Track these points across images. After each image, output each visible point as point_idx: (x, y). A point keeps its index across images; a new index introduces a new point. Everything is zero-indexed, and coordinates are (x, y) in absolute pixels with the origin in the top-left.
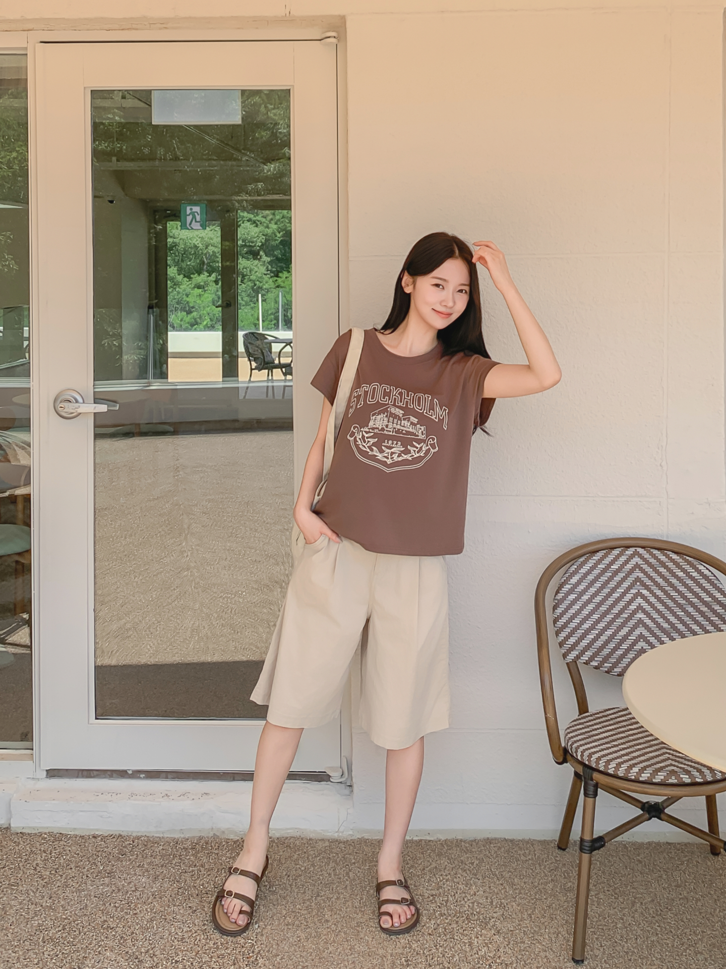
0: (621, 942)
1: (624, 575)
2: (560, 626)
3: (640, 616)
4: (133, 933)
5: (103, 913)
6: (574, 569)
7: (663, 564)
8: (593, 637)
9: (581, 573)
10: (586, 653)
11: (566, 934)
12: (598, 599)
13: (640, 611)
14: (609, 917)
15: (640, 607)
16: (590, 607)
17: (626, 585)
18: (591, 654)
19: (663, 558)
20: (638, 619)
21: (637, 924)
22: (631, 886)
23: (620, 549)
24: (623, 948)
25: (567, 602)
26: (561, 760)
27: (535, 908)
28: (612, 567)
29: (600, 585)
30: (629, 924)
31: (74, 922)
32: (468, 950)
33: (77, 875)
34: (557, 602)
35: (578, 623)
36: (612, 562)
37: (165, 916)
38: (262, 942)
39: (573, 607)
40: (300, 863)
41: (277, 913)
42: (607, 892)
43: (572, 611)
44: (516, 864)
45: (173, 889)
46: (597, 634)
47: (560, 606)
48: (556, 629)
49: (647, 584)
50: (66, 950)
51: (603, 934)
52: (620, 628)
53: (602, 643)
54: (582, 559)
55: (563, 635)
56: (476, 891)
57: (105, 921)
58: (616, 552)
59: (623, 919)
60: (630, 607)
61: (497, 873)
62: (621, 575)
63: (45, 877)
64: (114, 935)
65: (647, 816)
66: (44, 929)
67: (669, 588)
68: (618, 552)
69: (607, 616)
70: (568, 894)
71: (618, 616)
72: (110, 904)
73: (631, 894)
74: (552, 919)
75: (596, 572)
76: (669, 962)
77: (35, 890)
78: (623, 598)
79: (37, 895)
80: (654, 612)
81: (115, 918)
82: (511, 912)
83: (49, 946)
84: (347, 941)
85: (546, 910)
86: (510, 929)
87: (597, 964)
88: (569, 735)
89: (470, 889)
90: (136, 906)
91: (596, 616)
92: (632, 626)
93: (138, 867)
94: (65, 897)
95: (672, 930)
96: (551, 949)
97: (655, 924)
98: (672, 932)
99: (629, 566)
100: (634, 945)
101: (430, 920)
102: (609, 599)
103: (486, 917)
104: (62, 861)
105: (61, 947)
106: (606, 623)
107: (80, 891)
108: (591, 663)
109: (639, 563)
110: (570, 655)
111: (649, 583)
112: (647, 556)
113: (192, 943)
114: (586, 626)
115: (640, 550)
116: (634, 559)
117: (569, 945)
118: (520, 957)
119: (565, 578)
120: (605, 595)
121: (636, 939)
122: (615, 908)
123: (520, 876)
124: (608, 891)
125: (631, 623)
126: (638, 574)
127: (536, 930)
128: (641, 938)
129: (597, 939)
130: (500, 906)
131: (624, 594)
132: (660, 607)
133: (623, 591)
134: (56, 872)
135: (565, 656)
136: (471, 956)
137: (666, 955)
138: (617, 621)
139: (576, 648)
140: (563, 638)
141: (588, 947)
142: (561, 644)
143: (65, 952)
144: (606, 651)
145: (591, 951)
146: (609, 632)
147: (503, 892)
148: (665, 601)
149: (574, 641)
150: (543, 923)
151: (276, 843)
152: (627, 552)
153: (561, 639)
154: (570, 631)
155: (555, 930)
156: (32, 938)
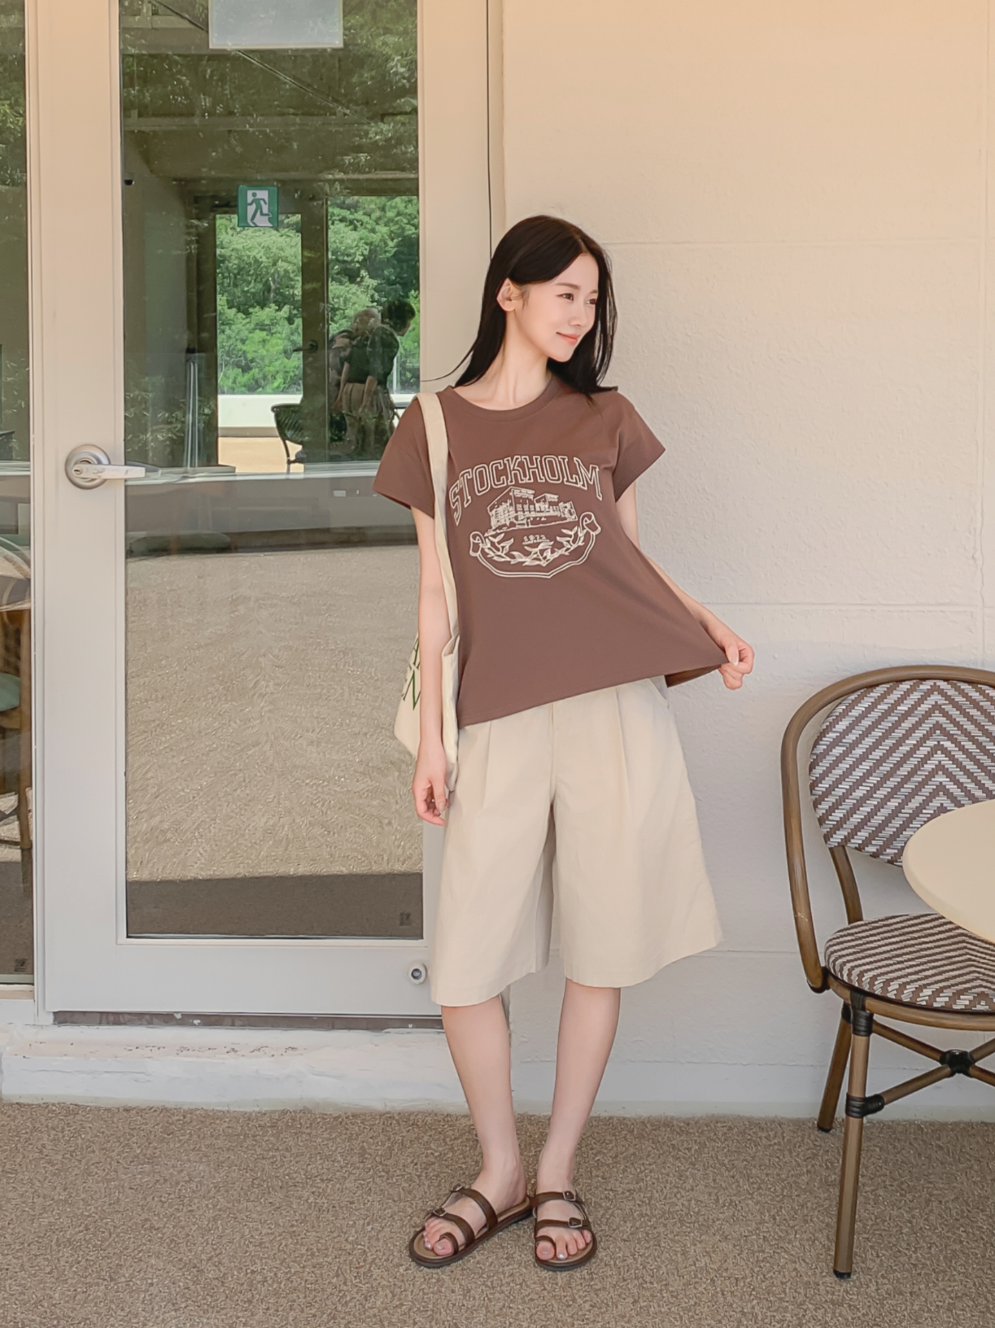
0: (907, 1252)
1: (917, 719)
2: (820, 793)
3: (941, 780)
4: (188, 1235)
5: (143, 1209)
6: (841, 711)
7: (976, 705)
8: (869, 810)
9: (852, 716)
10: (859, 834)
11: (825, 1239)
12: (877, 754)
13: (940, 773)
14: (890, 1219)
15: (940, 767)
16: (866, 765)
17: (919, 734)
18: (867, 835)
19: (975, 695)
20: (938, 783)
21: (933, 1228)
22: (925, 1179)
23: (911, 683)
24: (909, 1259)
25: (830, 759)
26: (819, 985)
27: (781, 1207)
28: (899, 708)
29: (881, 734)
30: (921, 1229)
31: (102, 1220)
32: (680, 1260)
33: (103, 1160)
34: (815, 757)
35: (847, 789)
36: (900, 701)
37: (234, 1214)
38: (378, 1248)
39: (840, 765)
40: (433, 1146)
41: (399, 1212)
42: (890, 1188)
43: (838, 772)
44: (754, 1150)
45: (244, 1180)
46: (875, 806)
47: (820, 764)
48: (814, 797)
49: (951, 732)
50: (91, 1256)
51: (880, 1241)
52: (909, 798)
53: (883, 818)
54: (853, 697)
55: (824, 806)
56: (694, 1185)
57: (146, 1220)
58: (905, 686)
59: (911, 1222)
60: (925, 766)
61: (726, 1161)
62: (912, 720)
63: (55, 1162)
64: (161, 1238)
65: (948, 1070)
66: (57, 1229)
67: (984, 738)
68: (909, 687)
69: (891, 779)
70: (831, 1190)
71: (906, 779)
72: (153, 1198)
73: (925, 1190)
74: (806, 1222)
75: (875, 715)
76: (977, 1277)
77: (41, 1179)
78: (915, 753)
79: (45, 1186)
80: (962, 773)
81: (161, 1216)
82: (745, 1212)
83: (67, 1252)
84: (503, 1248)
85: (797, 1210)
86: (743, 1234)
87: (870, 1280)
88: (832, 949)
89: (685, 1182)
90: (191, 1201)
91: (873, 780)
92: (928, 794)
93: (193, 1150)
94: (87, 1189)
95: (984, 1237)
96: (804, 1260)
97: (958, 1229)
98: (983, 1239)
99: (925, 707)
100: (926, 1256)
101: (625, 1222)
102: (894, 755)
103: (708, 1218)
104: (80, 1141)
105: (84, 1251)
106: (889, 790)
107: (109, 1181)
108: (867, 849)
109: (939, 702)
110: (834, 836)
111: (953, 730)
112: (951, 692)
113: (276, 1248)
114: (859, 793)
115: (943, 685)
116: (932, 697)
117: (830, 1255)
118: (756, 1269)
119: (828, 724)
120: (888, 748)
121: (930, 1248)
122: (900, 1208)
123: (760, 1166)
124: (891, 1185)
125: (927, 790)
126: (937, 718)
127: (782, 1235)
128: (937, 1247)
129: (872, 1247)
130: (730, 1205)
131: (916, 748)
132: (970, 766)
133: (915, 742)
134: (72, 1156)
135: (827, 837)
136: (686, 1268)
137: (973, 1268)
138: (905, 786)
139: (844, 826)
140: (824, 811)
141: (858, 1258)
142: (821, 821)
143: (91, 1258)
144: (889, 831)
145: (863, 1262)
146: (893, 803)
147: (734, 1186)
148: (978, 757)
149: (842, 815)
150: (793, 1227)
151: (397, 1120)
152: (922, 687)
153: (821, 812)
154: (834, 801)
155: (810, 1235)
156: (40, 1240)
